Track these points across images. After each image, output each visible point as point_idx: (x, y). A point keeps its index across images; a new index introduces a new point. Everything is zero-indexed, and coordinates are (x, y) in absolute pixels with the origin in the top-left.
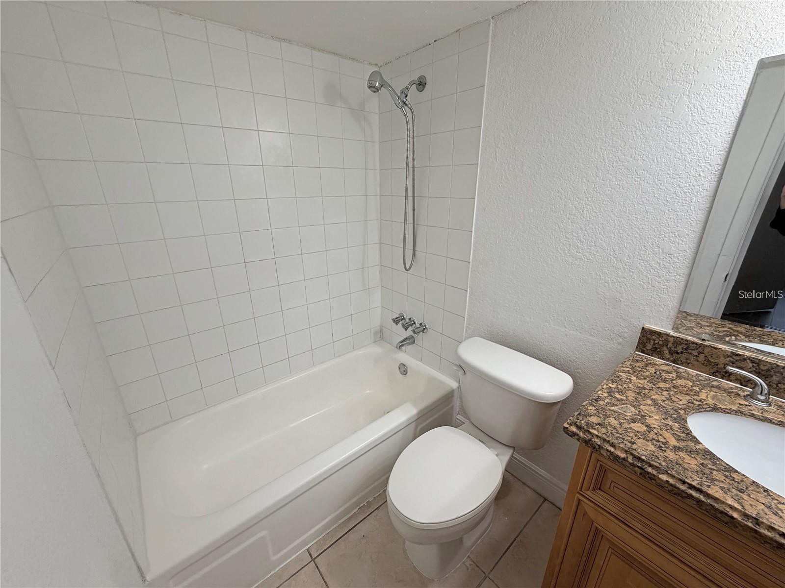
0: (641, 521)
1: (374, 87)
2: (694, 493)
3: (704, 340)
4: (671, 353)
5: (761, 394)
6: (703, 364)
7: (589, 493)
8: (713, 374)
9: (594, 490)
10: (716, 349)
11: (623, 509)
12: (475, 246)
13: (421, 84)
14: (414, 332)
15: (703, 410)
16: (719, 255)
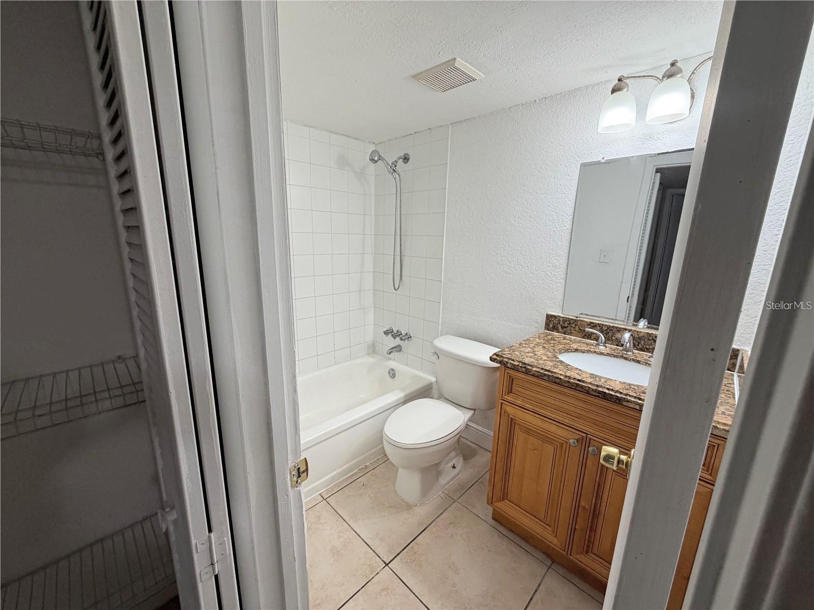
0: (531, 403)
1: (374, 160)
2: (546, 373)
3: (577, 317)
4: (562, 328)
5: (601, 343)
6: (578, 332)
7: (506, 397)
8: (583, 337)
9: (508, 394)
10: (583, 321)
11: (523, 400)
12: (445, 270)
13: (406, 159)
14: (401, 339)
15: (570, 351)
16: (622, 282)
